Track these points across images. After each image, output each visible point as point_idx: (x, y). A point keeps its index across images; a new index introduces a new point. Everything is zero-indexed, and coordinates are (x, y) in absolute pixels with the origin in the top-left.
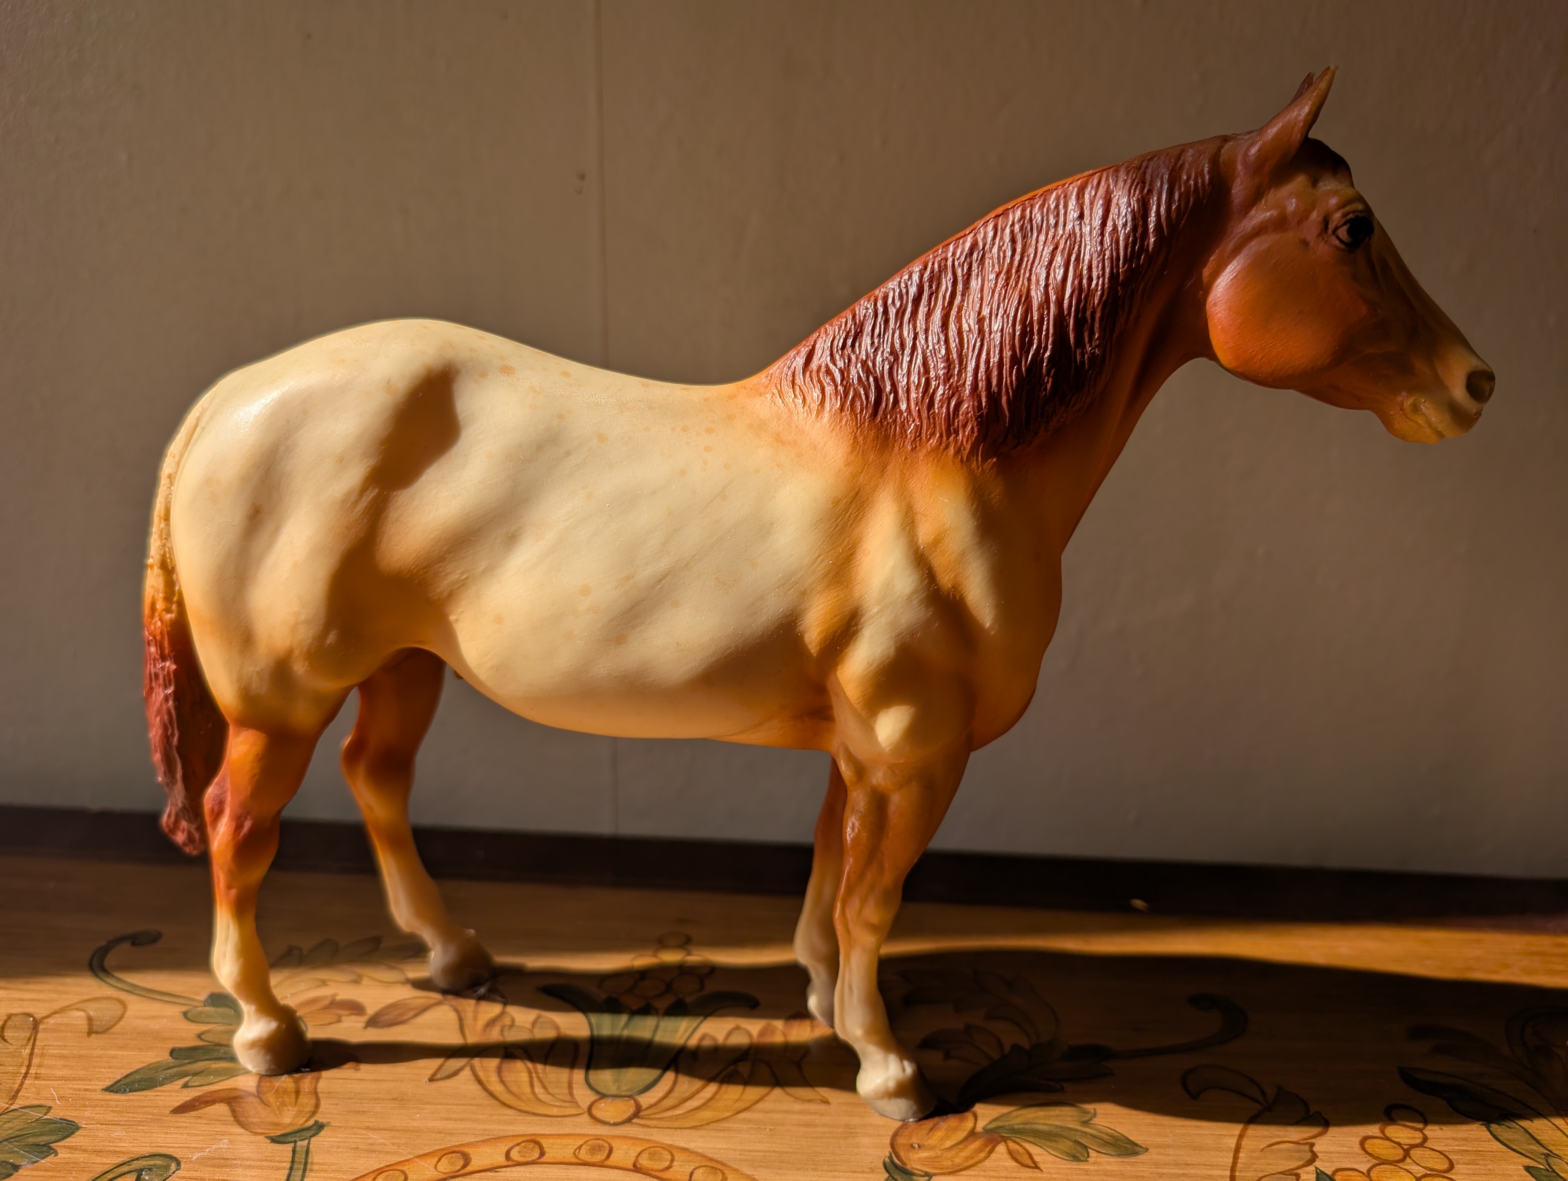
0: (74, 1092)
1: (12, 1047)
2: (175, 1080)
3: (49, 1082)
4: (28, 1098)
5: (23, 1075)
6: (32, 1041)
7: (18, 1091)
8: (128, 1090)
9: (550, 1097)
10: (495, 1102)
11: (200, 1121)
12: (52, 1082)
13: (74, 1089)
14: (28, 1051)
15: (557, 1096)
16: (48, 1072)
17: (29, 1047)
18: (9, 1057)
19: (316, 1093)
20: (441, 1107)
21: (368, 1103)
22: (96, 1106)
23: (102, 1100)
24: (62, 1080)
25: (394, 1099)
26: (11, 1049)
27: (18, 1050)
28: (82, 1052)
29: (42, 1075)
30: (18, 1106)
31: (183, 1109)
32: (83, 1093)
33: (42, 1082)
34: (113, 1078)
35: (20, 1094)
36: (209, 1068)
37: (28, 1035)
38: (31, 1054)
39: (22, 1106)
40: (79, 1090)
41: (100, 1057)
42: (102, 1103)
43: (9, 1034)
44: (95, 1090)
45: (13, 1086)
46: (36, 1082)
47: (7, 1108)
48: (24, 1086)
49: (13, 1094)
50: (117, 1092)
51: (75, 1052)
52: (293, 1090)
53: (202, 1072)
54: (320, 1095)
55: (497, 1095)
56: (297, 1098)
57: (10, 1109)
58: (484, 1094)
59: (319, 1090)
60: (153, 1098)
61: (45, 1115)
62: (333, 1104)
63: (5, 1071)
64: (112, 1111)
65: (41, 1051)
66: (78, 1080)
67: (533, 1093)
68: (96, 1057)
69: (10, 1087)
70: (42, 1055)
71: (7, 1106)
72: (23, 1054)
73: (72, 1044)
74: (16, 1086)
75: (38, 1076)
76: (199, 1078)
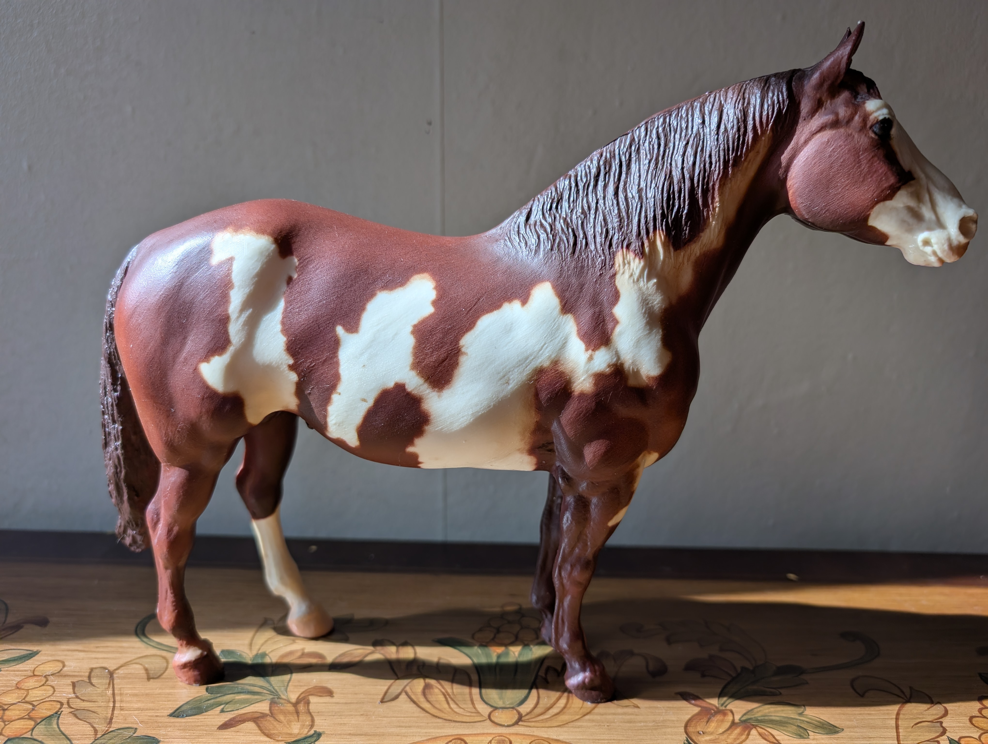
0: (149, 718)
1: (99, 689)
2: (215, 708)
3: (130, 712)
4: (119, 723)
5: (112, 708)
6: (111, 685)
7: (111, 719)
8: (185, 715)
9: (462, 710)
10: (427, 714)
11: (238, 734)
12: (132, 712)
13: (150, 716)
14: (110, 692)
15: (466, 709)
16: (128, 705)
17: (111, 689)
18: (99, 696)
19: (310, 713)
20: (393, 719)
21: (345, 718)
22: (166, 727)
23: (169, 723)
24: (139, 710)
25: (362, 715)
26: (99, 691)
27: (104, 692)
28: (147, 691)
29: (124, 707)
30: (114, 729)
31: (225, 726)
32: (155, 718)
33: (126, 712)
34: (173, 708)
35: (113, 720)
36: (234, 699)
37: (108, 681)
38: (114, 694)
39: (117, 728)
40: (152, 716)
41: (160, 694)
42: (170, 724)
43: (94, 681)
44: (163, 716)
45: (107, 715)
46: (122, 712)
47: (107, 731)
48: (115, 715)
49: (108, 721)
50: (178, 717)
51: (143, 691)
52: (294, 711)
53: (231, 701)
54: (313, 714)
55: (427, 709)
56: (298, 716)
57: (109, 731)
58: (419, 710)
59: (311, 711)
60: (203, 720)
61: (134, 733)
62: (323, 720)
63: (99, 706)
64: (178, 729)
65: (119, 692)
66: (150, 710)
67: (450, 708)
68: (157, 694)
69: (105, 716)
70: (121, 694)
71: (107, 728)
72: (108, 694)
73: (139, 686)
74: (109, 715)
75: (122, 708)
76: (230, 705)
